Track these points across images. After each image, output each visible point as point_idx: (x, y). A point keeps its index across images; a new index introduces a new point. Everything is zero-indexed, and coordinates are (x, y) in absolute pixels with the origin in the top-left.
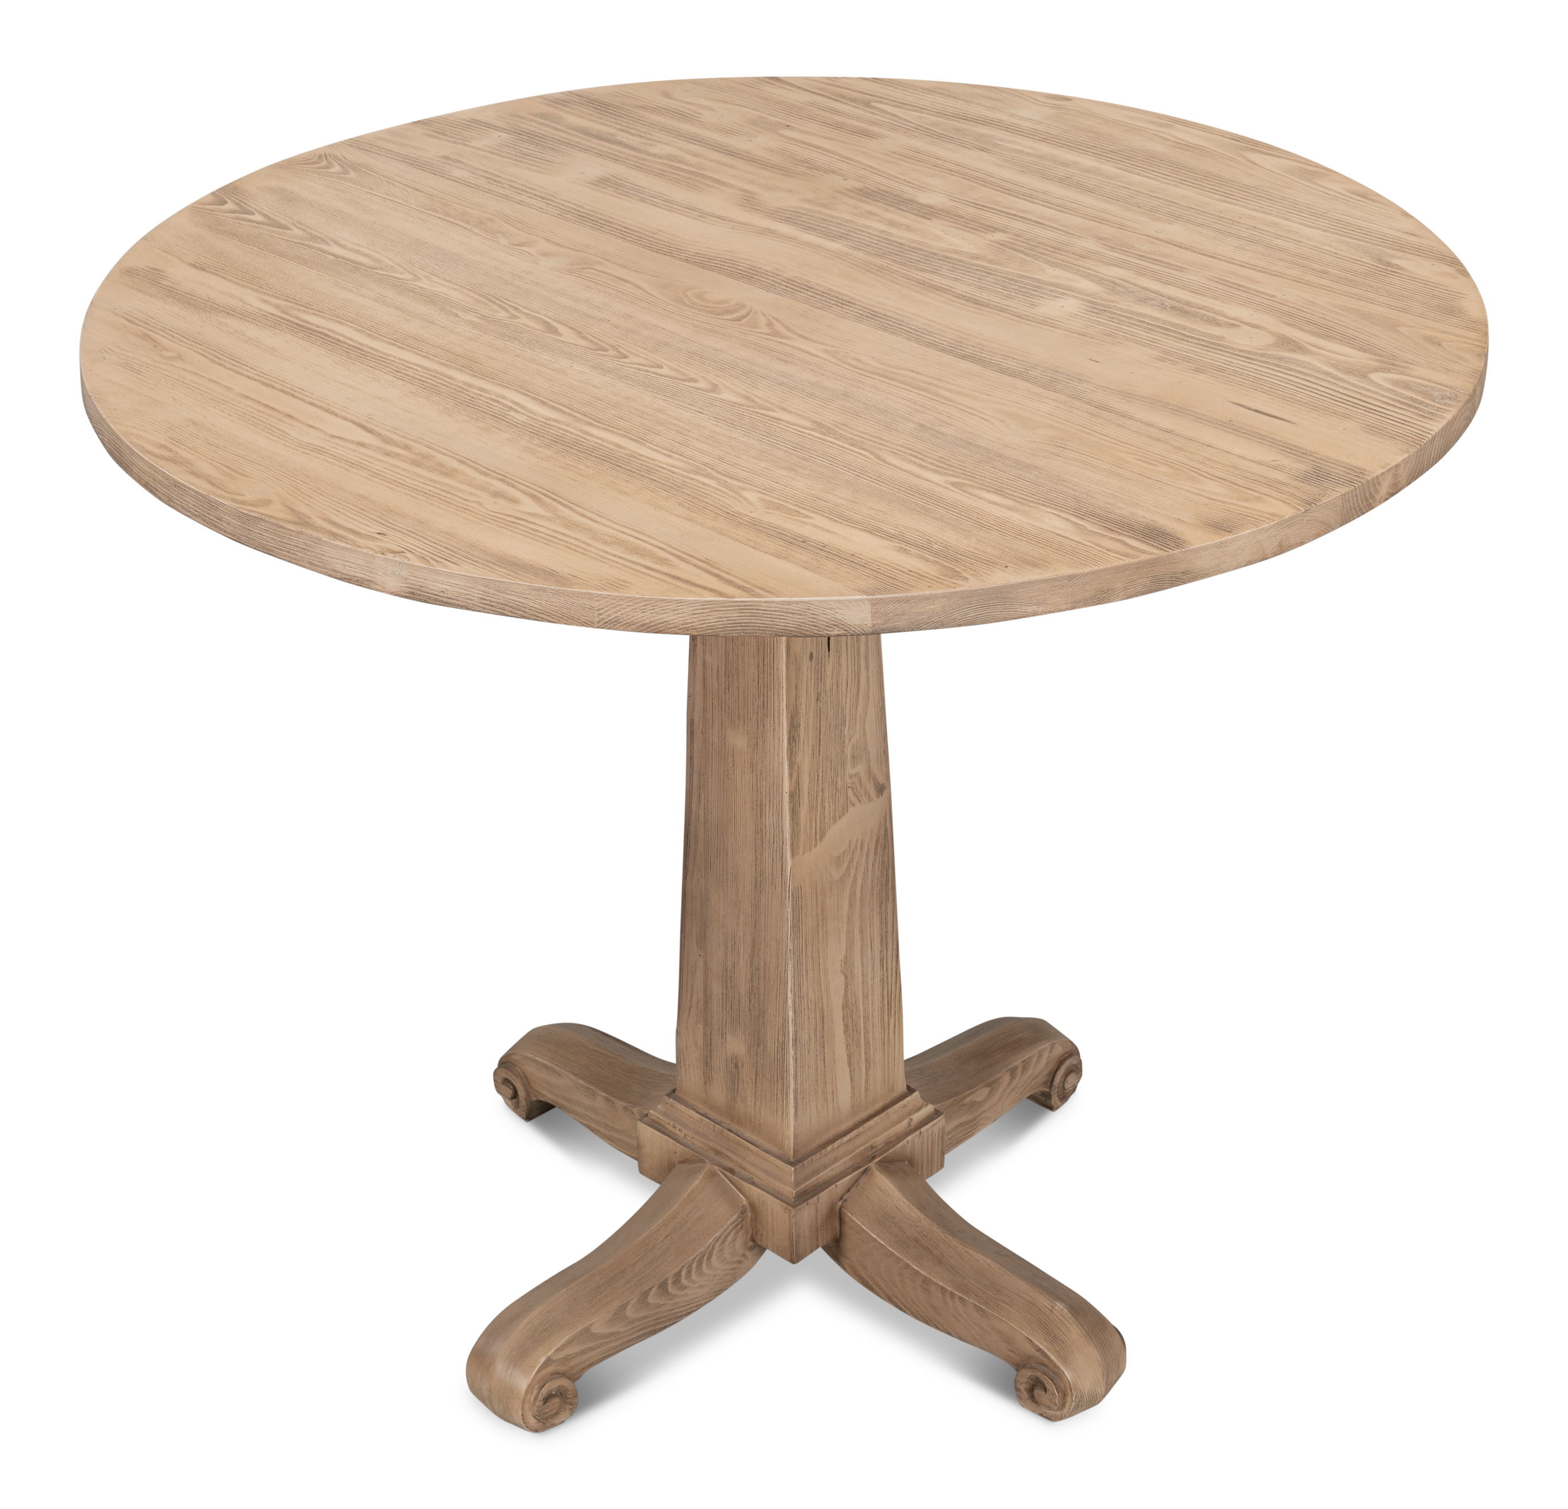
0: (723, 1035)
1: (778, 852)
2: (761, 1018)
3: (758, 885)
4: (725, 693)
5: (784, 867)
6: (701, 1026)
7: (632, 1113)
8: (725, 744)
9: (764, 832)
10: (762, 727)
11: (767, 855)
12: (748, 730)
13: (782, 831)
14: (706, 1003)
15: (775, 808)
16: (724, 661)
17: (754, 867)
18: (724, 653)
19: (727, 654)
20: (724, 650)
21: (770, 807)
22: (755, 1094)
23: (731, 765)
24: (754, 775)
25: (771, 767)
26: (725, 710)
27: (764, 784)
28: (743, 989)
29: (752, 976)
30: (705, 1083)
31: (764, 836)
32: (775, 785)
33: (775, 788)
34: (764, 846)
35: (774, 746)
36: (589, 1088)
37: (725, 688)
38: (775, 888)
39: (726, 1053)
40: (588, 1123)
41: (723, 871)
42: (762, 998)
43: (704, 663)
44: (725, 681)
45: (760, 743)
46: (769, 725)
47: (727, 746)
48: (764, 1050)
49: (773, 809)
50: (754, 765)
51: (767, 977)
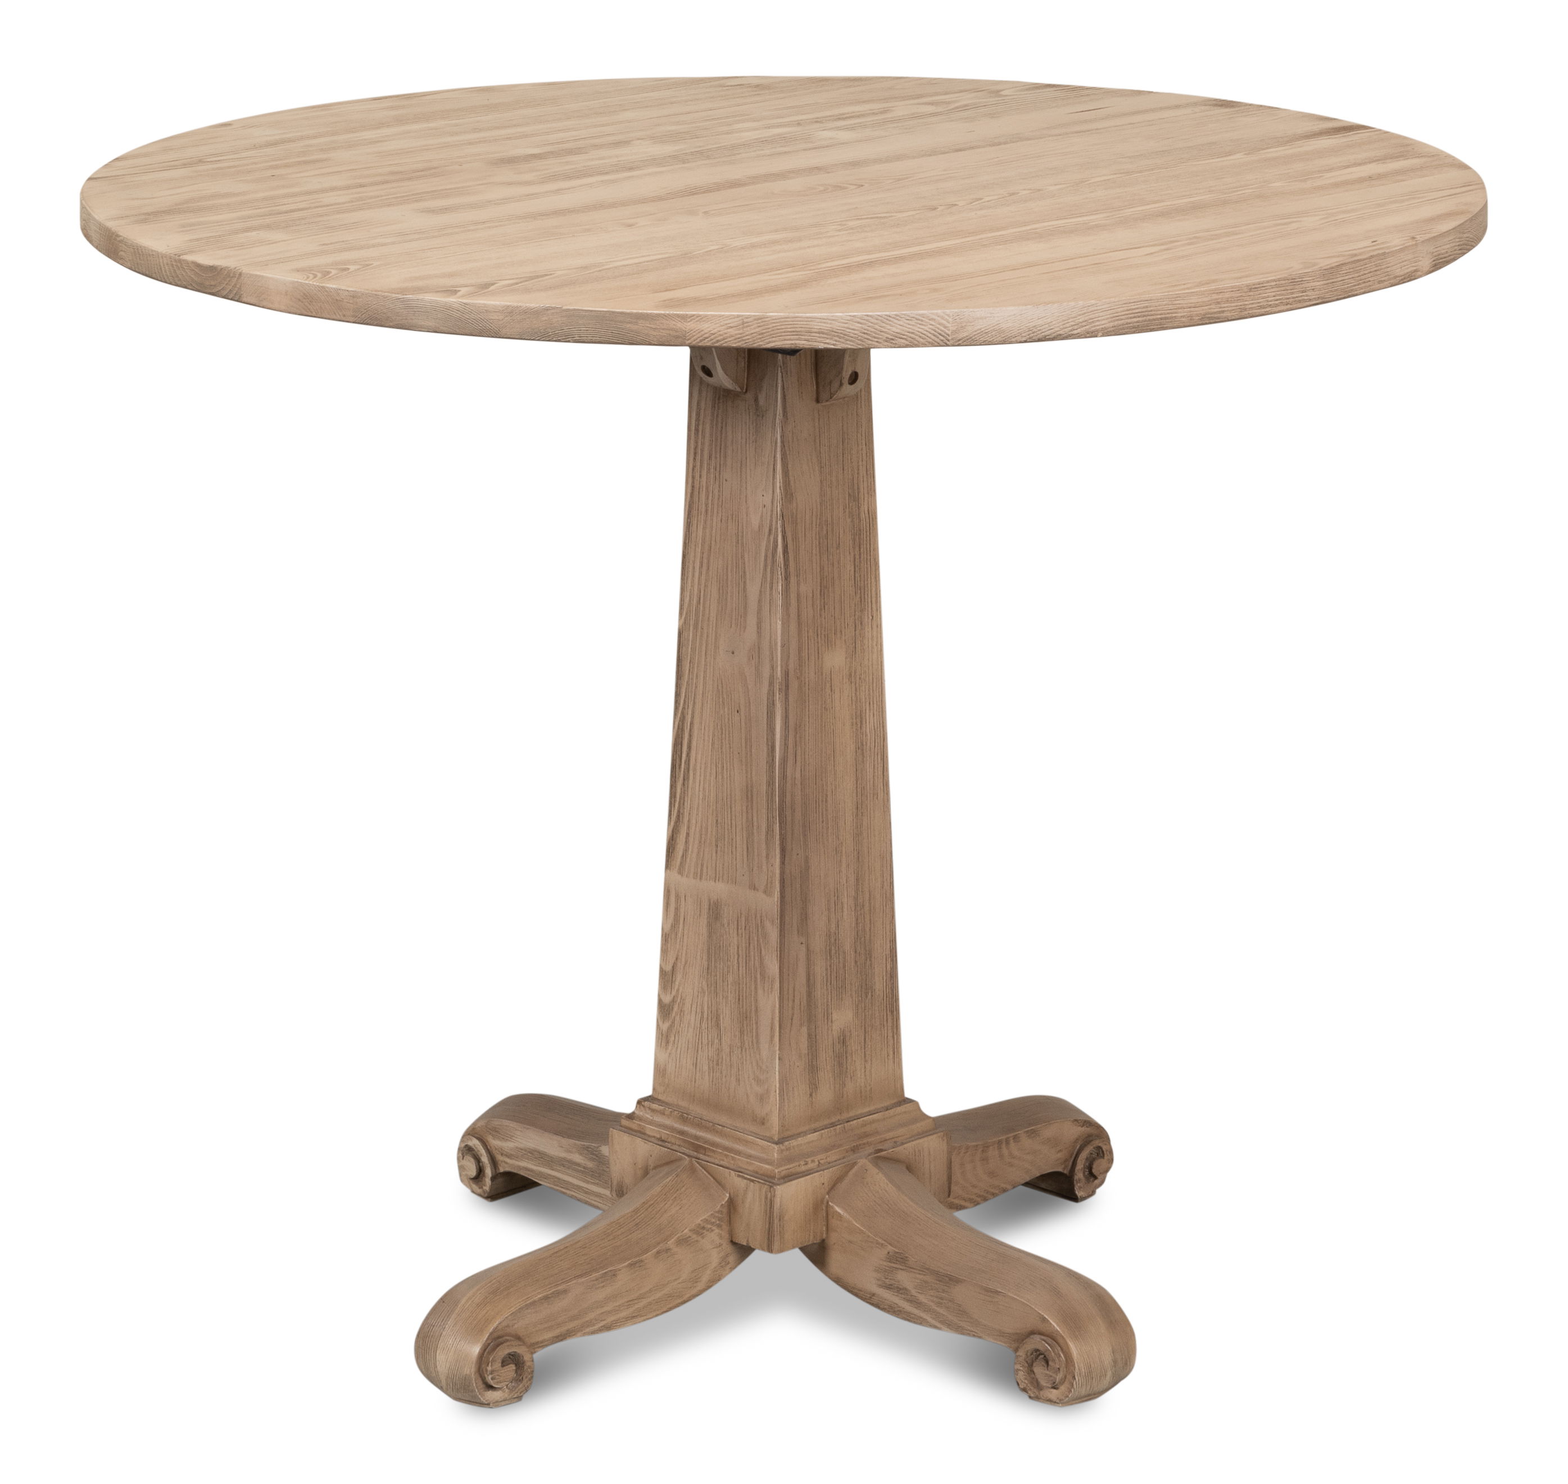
0: (828, 1016)
1: (879, 754)
2: (868, 962)
3: (859, 809)
4: (821, 615)
5: (885, 766)
6: (804, 1030)
7: (668, 1250)
8: (822, 674)
9: (864, 743)
10: (859, 624)
11: (868, 766)
12: (845, 641)
13: (883, 727)
14: (809, 994)
15: (875, 705)
16: (819, 581)
17: (855, 791)
18: (818, 571)
19: (822, 569)
20: (818, 568)
21: (870, 710)
22: (865, 1056)
23: (828, 691)
24: (853, 684)
25: (870, 663)
26: (821, 634)
27: (863, 689)
28: (847, 945)
29: (857, 920)
30: (811, 1095)
31: (864, 748)
32: (875, 680)
33: (875, 685)
34: (865, 759)
35: (872, 637)
36: (606, 1273)
37: (821, 610)
38: (877, 798)
39: (833, 1035)
40: (602, 1324)
41: (823, 822)
42: (868, 937)
43: (798, 596)
44: (821, 601)
45: (858, 645)
46: (866, 617)
47: (824, 674)
48: (872, 996)
49: (873, 710)
50: (853, 674)
51: (872, 908)
